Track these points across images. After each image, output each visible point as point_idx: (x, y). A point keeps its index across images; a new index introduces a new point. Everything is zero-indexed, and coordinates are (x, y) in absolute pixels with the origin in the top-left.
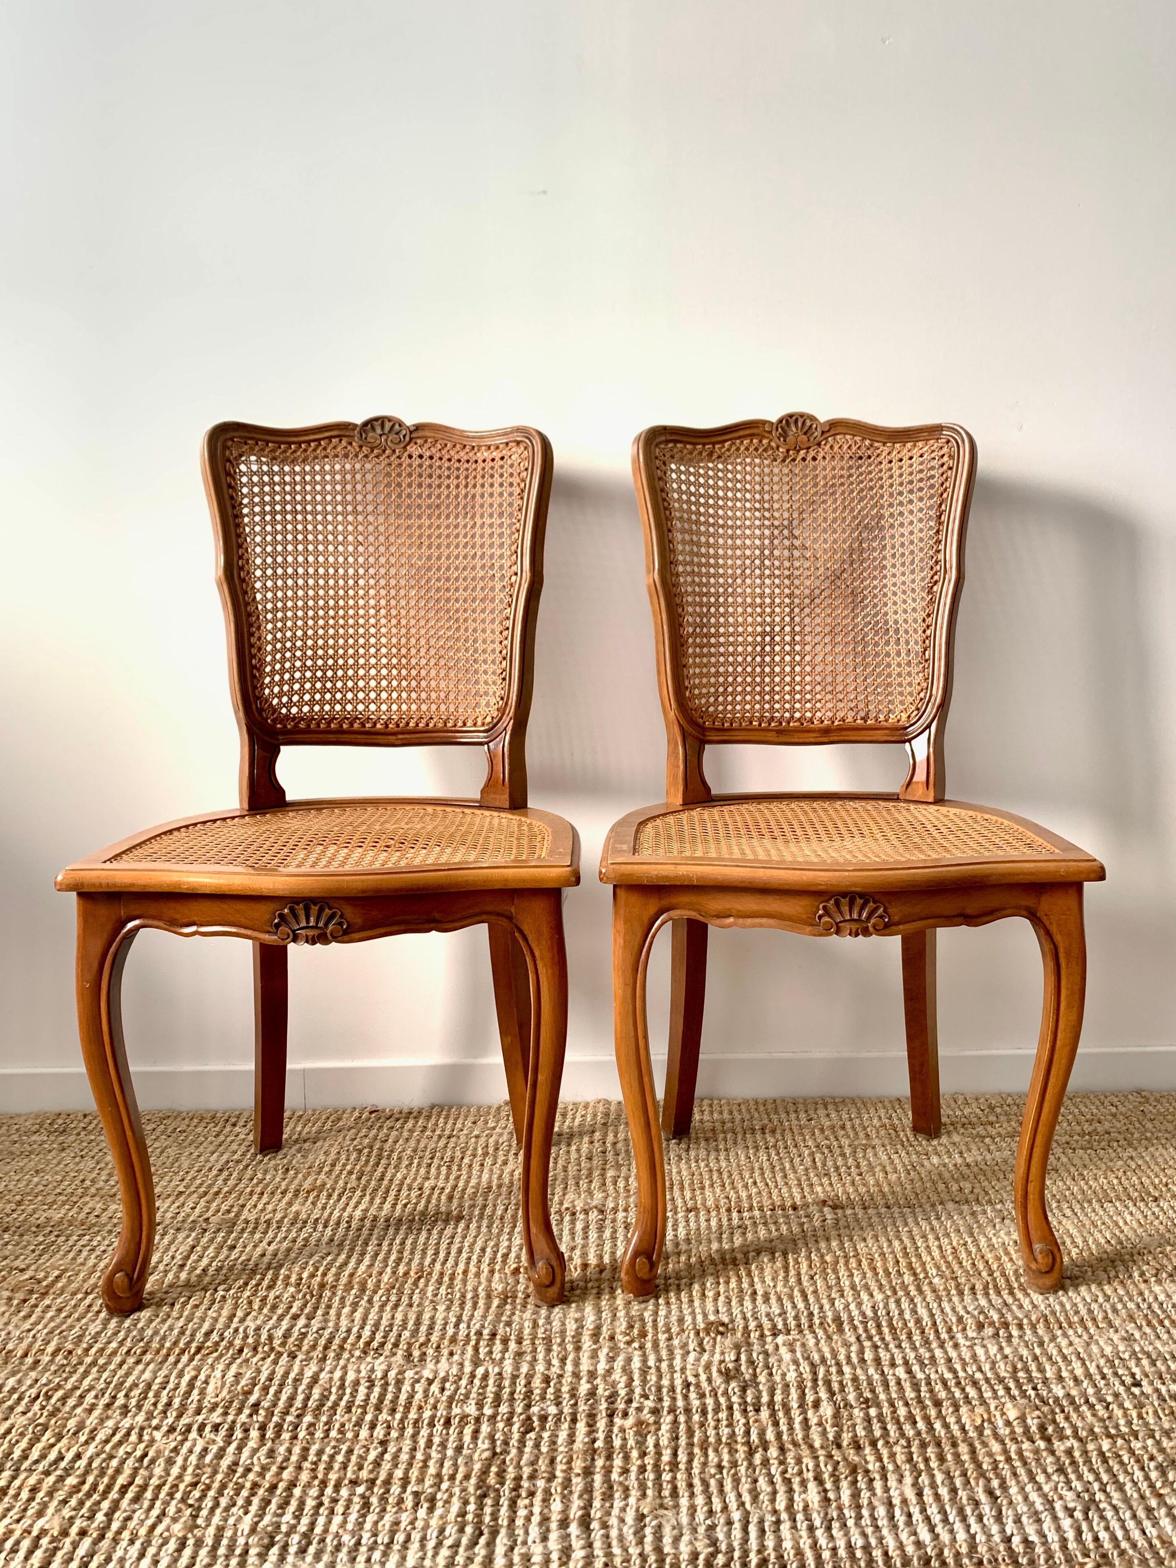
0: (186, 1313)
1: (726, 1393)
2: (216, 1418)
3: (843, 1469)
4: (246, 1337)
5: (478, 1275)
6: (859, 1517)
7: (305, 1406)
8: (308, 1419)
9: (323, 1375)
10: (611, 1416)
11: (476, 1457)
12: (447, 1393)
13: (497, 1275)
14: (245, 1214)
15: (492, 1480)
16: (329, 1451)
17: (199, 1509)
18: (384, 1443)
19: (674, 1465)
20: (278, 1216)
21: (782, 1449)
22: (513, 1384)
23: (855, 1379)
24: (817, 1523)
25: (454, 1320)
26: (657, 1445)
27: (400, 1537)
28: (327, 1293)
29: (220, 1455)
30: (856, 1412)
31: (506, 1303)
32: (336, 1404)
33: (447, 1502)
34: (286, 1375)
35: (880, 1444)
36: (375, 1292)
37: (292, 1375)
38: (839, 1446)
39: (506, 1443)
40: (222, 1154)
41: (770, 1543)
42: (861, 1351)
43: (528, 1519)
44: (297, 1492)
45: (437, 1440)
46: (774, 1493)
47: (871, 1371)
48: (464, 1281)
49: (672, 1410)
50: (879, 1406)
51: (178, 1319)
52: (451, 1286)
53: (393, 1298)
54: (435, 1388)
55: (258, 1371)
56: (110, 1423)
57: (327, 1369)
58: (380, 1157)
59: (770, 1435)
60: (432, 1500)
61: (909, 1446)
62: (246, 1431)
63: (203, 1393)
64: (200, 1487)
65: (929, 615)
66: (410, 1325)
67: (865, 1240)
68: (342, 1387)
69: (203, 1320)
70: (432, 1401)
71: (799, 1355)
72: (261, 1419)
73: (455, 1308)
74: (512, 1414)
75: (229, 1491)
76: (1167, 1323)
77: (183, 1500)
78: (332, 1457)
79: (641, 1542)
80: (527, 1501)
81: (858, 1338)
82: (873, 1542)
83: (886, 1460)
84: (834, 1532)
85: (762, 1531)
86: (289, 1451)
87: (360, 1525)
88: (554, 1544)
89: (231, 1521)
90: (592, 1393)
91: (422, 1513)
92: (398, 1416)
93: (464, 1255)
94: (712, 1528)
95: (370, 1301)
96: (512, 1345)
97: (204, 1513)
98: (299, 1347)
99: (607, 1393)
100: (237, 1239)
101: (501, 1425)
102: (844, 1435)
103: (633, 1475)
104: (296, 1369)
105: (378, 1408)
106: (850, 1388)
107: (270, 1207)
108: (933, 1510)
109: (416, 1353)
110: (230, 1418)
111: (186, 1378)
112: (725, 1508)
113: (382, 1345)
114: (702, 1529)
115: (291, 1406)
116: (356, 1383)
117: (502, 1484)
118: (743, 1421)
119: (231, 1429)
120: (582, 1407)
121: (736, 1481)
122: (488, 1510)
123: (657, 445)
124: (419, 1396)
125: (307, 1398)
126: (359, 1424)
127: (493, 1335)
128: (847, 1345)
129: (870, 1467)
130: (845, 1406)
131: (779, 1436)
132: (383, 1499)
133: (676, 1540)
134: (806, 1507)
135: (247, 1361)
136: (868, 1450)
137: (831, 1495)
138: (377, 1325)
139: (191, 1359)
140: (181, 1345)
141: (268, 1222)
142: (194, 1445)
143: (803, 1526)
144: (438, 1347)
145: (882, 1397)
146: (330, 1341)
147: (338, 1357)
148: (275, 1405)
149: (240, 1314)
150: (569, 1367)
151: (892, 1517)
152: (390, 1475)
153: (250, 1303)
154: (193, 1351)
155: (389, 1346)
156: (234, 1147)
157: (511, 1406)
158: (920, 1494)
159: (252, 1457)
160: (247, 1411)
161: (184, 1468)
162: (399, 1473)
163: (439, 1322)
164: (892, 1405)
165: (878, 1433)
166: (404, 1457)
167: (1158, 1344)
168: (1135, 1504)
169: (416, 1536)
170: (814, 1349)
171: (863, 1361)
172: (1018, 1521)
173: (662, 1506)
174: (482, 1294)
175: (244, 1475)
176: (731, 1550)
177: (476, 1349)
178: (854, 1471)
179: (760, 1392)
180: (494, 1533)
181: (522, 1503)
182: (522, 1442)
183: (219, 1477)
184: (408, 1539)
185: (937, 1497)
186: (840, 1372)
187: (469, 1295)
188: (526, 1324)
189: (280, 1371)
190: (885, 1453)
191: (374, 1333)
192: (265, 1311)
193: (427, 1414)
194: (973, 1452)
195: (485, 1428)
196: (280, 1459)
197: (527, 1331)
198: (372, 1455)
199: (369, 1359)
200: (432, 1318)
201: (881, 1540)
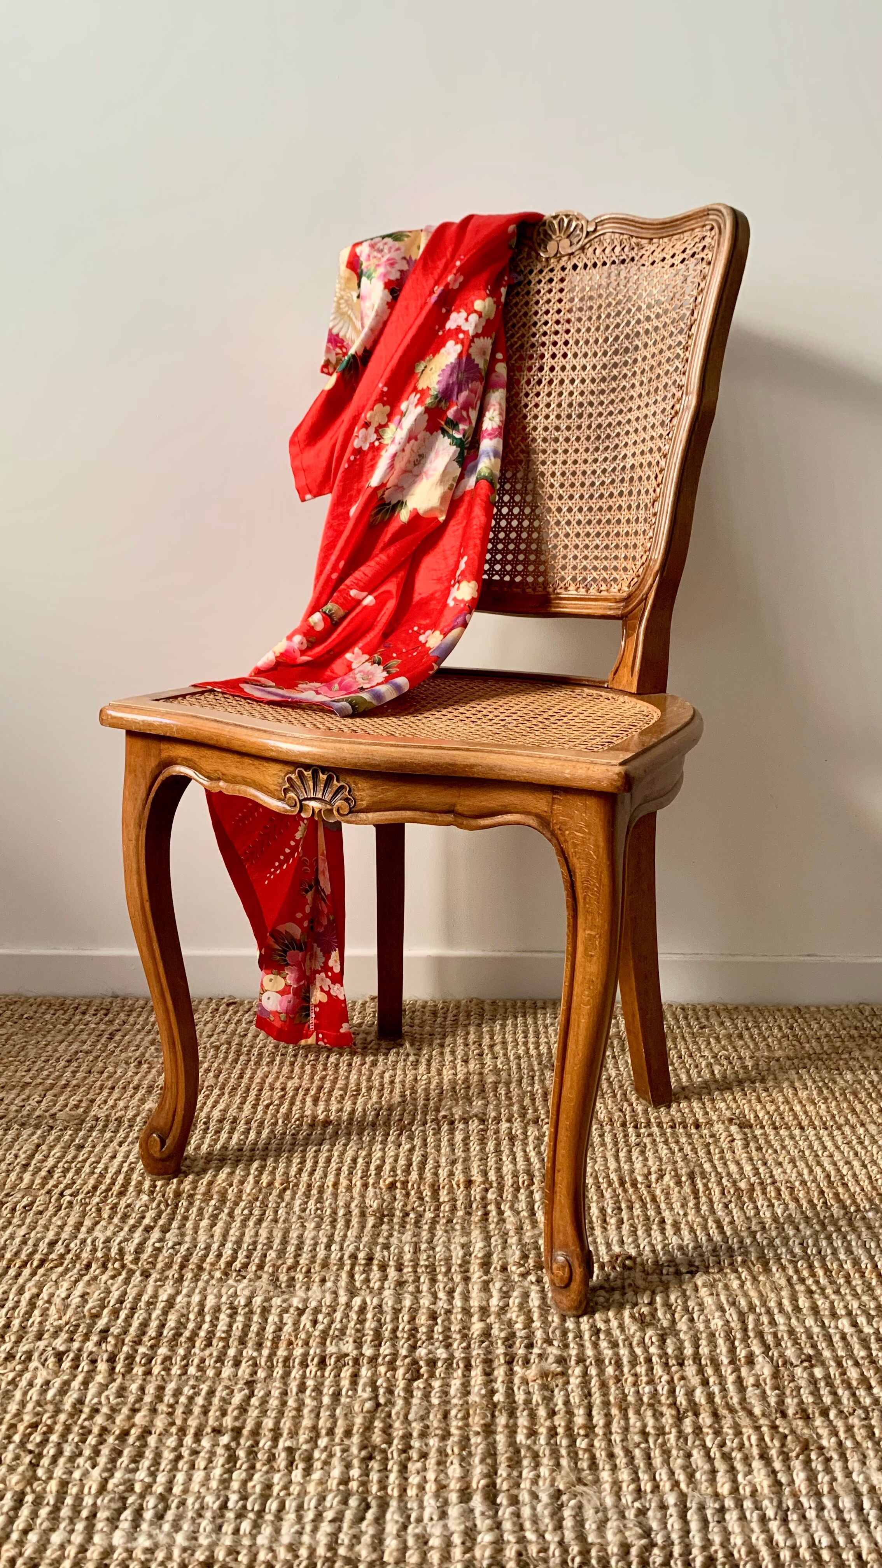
0: (28, 1221)
1: (642, 1342)
2: (59, 1344)
3: (793, 1448)
4: (94, 1250)
5: (349, 1188)
6: (821, 1508)
7: (160, 1334)
8: (163, 1351)
9: (179, 1299)
10: (510, 1362)
11: (357, 1408)
12: (320, 1327)
13: (370, 1189)
14: (94, 1111)
15: (377, 1438)
16: (187, 1391)
17: (40, 1456)
18: (250, 1384)
19: (590, 1428)
20: (130, 1113)
21: (715, 1415)
22: (395, 1319)
23: (791, 1332)
24: (770, 1513)
25: (325, 1240)
26: (567, 1403)
27: (273, 1505)
28: (184, 1203)
29: (63, 1391)
30: (798, 1371)
31: (382, 1223)
32: (194, 1334)
33: (326, 1463)
34: (139, 1295)
35: (832, 1414)
36: (236, 1204)
37: (145, 1298)
38: (784, 1415)
39: (390, 1391)
40: (71, 1044)
41: (716, 1538)
42: (794, 1299)
43: (422, 1488)
44: (152, 1440)
45: (310, 1383)
46: (713, 1472)
47: (810, 1322)
48: (335, 1195)
49: (581, 1360)
50: (823, 1364)
51: (19, 1226)
52: (320, 1200)
53: (257, 1212)
54: (306, 1320)
55: (108, 1292)
57: (185, 1291)
58: (238, 1053)
59: (700, 1396)
60: (309, 1459)
61: (867, 1418)
62: (94, 1362)
63: (44, 1314)
64: (42, 1429)
66: (276, 1245)
67: (780, 1164)
68: (201, 1313)
69: (46, 1228)
70: (303, 1335)
71: (723, 1298)
72: (110, 1348)
73: (326, 1226)
74: (395, 1355)
75: (73, 1437)
77: (22, 1444)
78: (191, 1399)
79: (559, 1527)
80: (419, 1465)
81: (789, 1280)
82: (842, 1541)
83: (842, 1435)
84: (792, 1526)
85: (705, 1522)
86: (142, 1389)
87: (225, 1483)
88: (455, 1524)
89: (77, 1475)
90: (486, 1334)
91: (297, 1475)
92: (265, 1352)
93: (334, 1165)
94: (642, 1512)
95: (231, 1215)
96: (392, 1273)
97: (45, 1462)
98: (154, 1264)
99: (503, 1335)
100: (86, 1138)
101: (382, 1369)
102: (788, 1401)
103: (542, 1440)
104: (150, 1290)
105: (242, 1342)
106: (787, 1342)
107: (121, 1104)
109: (283, 1278)
110: (76, 1345)
111: (27, 1296)
112: (656, 1488)
113: (245, 1266)
114: (630, 1514)
115: (144, 1333)
116: (217, 1309)
117: (390, 1443)
118: (665, 1378)
119: (77, 1360)
120: (476, 1351)
122: (374, 1476)
124: (288, 1328)
125: (162, 1326)
126: (220, 1359)
127: (370, 1259)
128: (777, 1289)
129: (825, 1443)
130: (785, 1363)
131: (710, 1397)
132: (252, 1453)
133: (602, 1526)
134: (754, 1493)
135: (95, 1278)
136: (818, 1421)
137: (782, 1478)
138: (239, 1243)
139: (34, 1274)
140: (23, 1256)
141: (119, 1120)
142: (35, 1377)
143: (753, 1517)
144: (309, 1271)
145: (827, 1354)
146: (186, 1259)
147: (196, 1278)
148: (125, 1332)
149: (88, 1222)
150: (458, 1302)
151: (860, 1508)
152: (259, 1425)
153: (99, 1210)
154: (35, 1263)
155: (252, 1268)
156: (84, 1036)
157: (394, 1346)
159: (99, 1394)
160: (95, 1338)
161: (23, 1404)
162: (268, 1423)
163: (308, 1242)
164: (839, 1364)
165: (828, 1400)
166: (274, 1402)
169: (291, 1505)
170: (739, 1292)
171: (797, 1309)
173: (580, 1481)
174: (356, 1212)
175: (91, 1417)
176: (668, 1543)
177: (351, 1275)
178: (805, 1447)
179: (682, 1342)
180: (384, 1506)
181: (413, 1467)
182: (409, 1391)
183: (62, 1417)
184: (282, 1508)
186: (773, 1323)
187: (341, 1212)
188: (406, 1248)
189: (132, 1293)
190: (840, 1424)
191: (235, 1252)
192: (116, 1220)
193: (298, 1352)
195: (365, 1372)
196: (131, 1399)
197: (407, 1257)
198: (237, 1399)
199: (231, 1282)
200: (301, 1237)
201: (850, 1537)
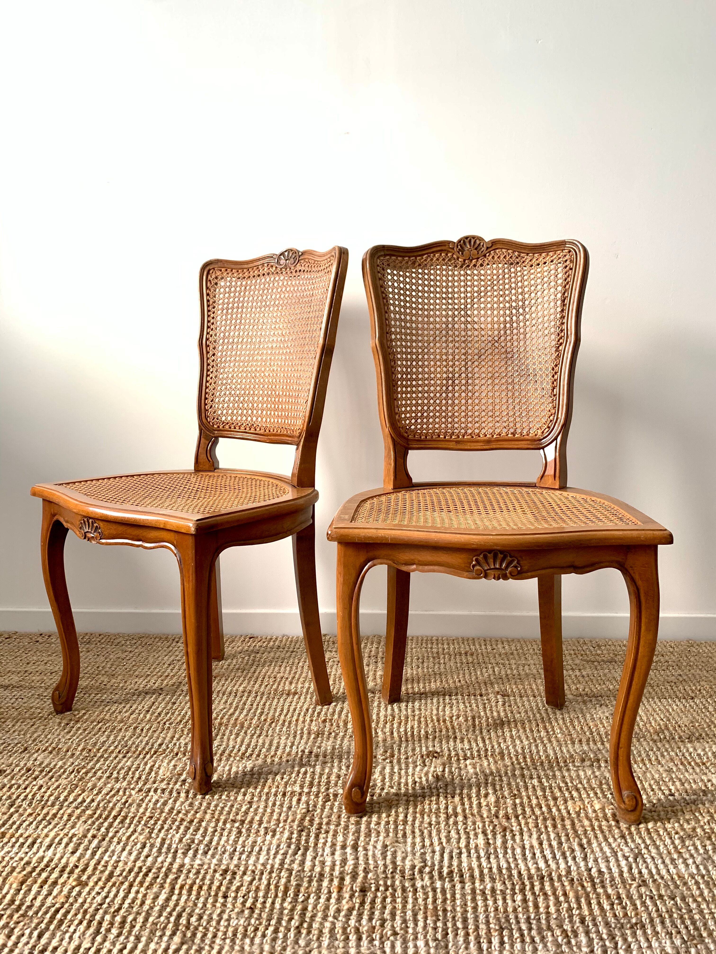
2: (163, 786)
3: (498, 829)
4: (180, 747)
5: (304, 722)
6: (506, 853)
11: (298, 812)
12: (285, 780)
13: (314, 723)
15: (306, 823)
16: (221, 805)
17: (154, 829)
18: (250, 803)
19: (405, 822)
21: (465, 817)
22: (320, 778)
23: (509, 784)
24: (482, 855)
25: (290, 744)
27: (257, 849)
28: (223, 728)
29: (165, 803)
30: (508, 800)
31: (318, 737)
33: (282, 832)
35: (521, 817)
36: (248, 728)
38: (497, 817)
39: (315, 806)
41: (455, 863)
42: (514, 770)
43: (325, 844)
44: (204, 824)
45: (278, 803)
46: (460, 838)
47: (519, 780)
48: (297, 725)
49: (406, 795)
50: (521, 798)
53: (258, 732)
55: (186, 764)
56: (109, 785)
59: (459, 810)
60: (274, 831)
61: (537, 819)
62: (179, 793)
63: (157, 773)
64: (155, 818)
65: (556, 366)
67: (519, 713)
68: (229, 774)
69: (158, 738)
71: (478, 770)
72: (185, 788)
73: (291, 738)
74: (318, 792)
75: (169, 822)
76: (693, 763)
77: (146, 824)
78: (223, 808)
79: (384, 858)
80: (324, 836)
81: (512, 763)
82: (513, 866)
83: (523, 826)
84: (491, 860)
85: (451, 857)
86: (201, 804)
87: (236, 842)
89: (170, 836)
91: (268, 838)
92: (257, 790)
93: (297, 712)
94: (424, 854)
95: (245, 733)
96: (321, 758)
97: (156, 831)
101: (312, 797)
102: (501, 812)
103: (382, 826)
105: (248, 786)
106: (506, 788)
108: (547, 852)
110: (171, 786)
111: (149, 766)
112: (432, 844)
113: (251, 755)
114: (418, 854)
116: (237, 773)
117: (312, 826)
118: (445, 802)
119: (171, 792)
121: (439, 832)
122: (304, 838)
123: (378, 258)
124: (270, 781)
126: (236, 792)
127: (311, 752)
128: (506, 766)
129: (514, 829)
130: (502, 797)
131: (464, 810)
132: (249, 830)
133: (404, 859)
134: (477, 846)
135: (180, 759)
136: (513, 820)
137: (491, 841)
138: (249, 745)
139: (152, 757)
143: (474, 856)
151: (524, 855)
152: (253, 819)
157: (319, 788)
158: (541, 844)
159: (181, 805)
161: (146, 809)
162: (257, 818)
163: (282, 745)
164: (529, 798)
165: (520, 812)
166: (261, 810)
167: (687, 774)
168: (664, 856)
169: (265, 848)
170: (487, 767)
171: (514, 775)
172: (596, 860)
173: (397, 841)
174: (306, 732)
175: (177, 815)
176: (433, 865)
177: (301, 759)
178: (505, 830)
179: (455, 788)
180: (306, 849)
181: (321, 836)
182: (324, 806)
183: (164, 815)
184: (261, 849)
185: (550, 845)
186: (501, 780)
187: (299, 732)
188: (329, 748)
190: (523, 822)
191: (247, 749)
193: (273, 790)
194: (573, 824)
195: (304, 798)
196: (195, 808)
197: (329, 751)
198: (244, 809)
199: (244, 761)
200: (278, 743)
201: (517, 865)
